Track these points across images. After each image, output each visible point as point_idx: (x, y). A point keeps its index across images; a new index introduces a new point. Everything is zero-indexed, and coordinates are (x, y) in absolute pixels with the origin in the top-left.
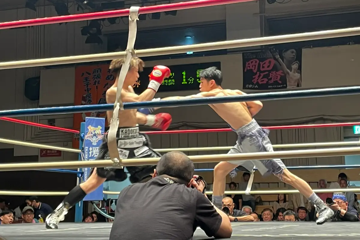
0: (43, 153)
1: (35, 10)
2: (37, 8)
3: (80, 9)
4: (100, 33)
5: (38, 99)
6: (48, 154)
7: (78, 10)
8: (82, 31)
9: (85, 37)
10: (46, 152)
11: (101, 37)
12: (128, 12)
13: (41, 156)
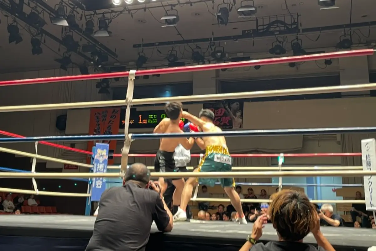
0: (66, 167)
1: (67, 70)
2: (68, 69)
3: (96, 71)
4: (109, 87)
5: (65, 130)
6: (69, 168)
7: (95, 71)
8: (96, 85)
9: (98, 89)
10: (68, 166)
11: (109, 89)
12: (128, 74)
13: (64, 169)
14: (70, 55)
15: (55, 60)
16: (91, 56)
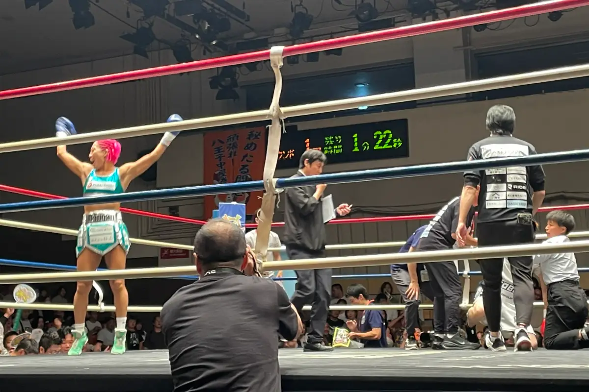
0: (164, 254)
2: (149, 54)
3: (207, 53)
4: (236, 85)
5: (155, 179)
8: (211, 83)
10: (169, 252)
14: (151, 25)
15: (121, 37)
16: (195, 23)
